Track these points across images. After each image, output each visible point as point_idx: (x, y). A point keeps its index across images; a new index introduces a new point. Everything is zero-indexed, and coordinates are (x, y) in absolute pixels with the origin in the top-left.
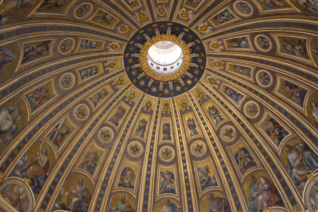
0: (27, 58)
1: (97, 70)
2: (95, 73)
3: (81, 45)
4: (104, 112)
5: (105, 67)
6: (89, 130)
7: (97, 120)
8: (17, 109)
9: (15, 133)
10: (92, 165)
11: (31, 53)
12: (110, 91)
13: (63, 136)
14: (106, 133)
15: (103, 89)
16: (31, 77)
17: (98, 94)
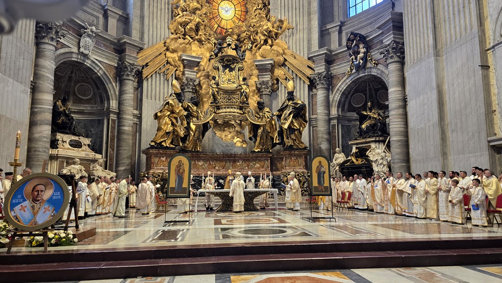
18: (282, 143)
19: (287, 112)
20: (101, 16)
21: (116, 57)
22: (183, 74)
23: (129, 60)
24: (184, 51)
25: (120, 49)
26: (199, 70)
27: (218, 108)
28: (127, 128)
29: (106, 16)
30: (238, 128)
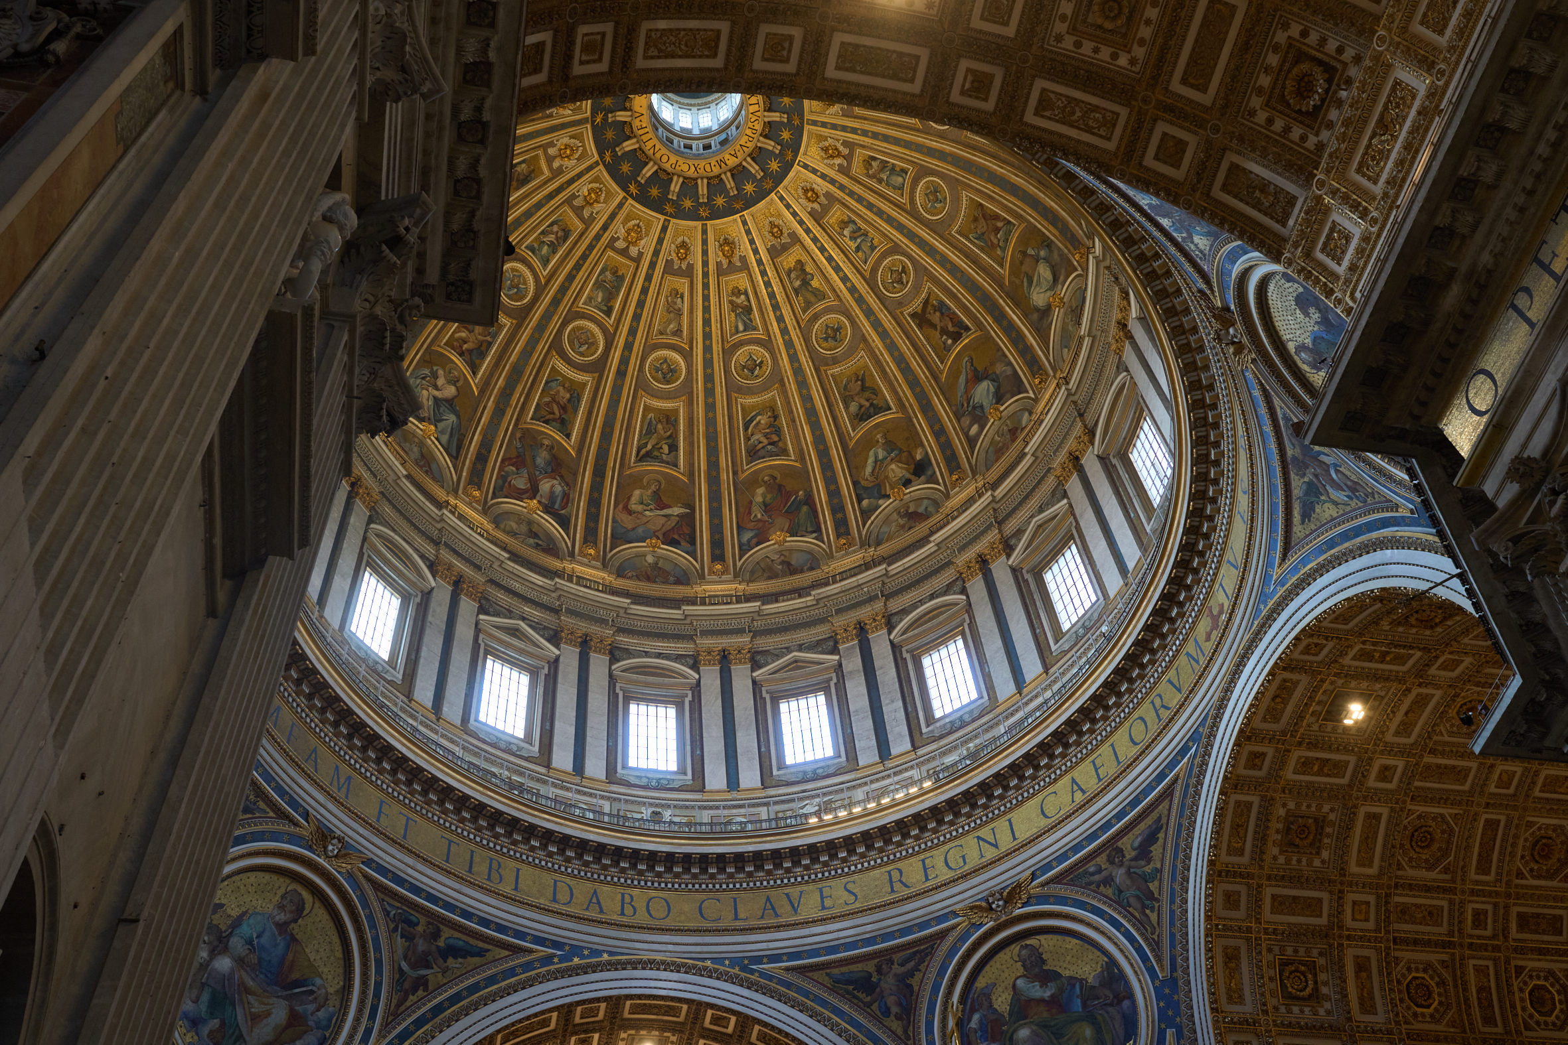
2: (874, 159)
3: (873, 248)
5: (849, 158)
11: (951, 328)
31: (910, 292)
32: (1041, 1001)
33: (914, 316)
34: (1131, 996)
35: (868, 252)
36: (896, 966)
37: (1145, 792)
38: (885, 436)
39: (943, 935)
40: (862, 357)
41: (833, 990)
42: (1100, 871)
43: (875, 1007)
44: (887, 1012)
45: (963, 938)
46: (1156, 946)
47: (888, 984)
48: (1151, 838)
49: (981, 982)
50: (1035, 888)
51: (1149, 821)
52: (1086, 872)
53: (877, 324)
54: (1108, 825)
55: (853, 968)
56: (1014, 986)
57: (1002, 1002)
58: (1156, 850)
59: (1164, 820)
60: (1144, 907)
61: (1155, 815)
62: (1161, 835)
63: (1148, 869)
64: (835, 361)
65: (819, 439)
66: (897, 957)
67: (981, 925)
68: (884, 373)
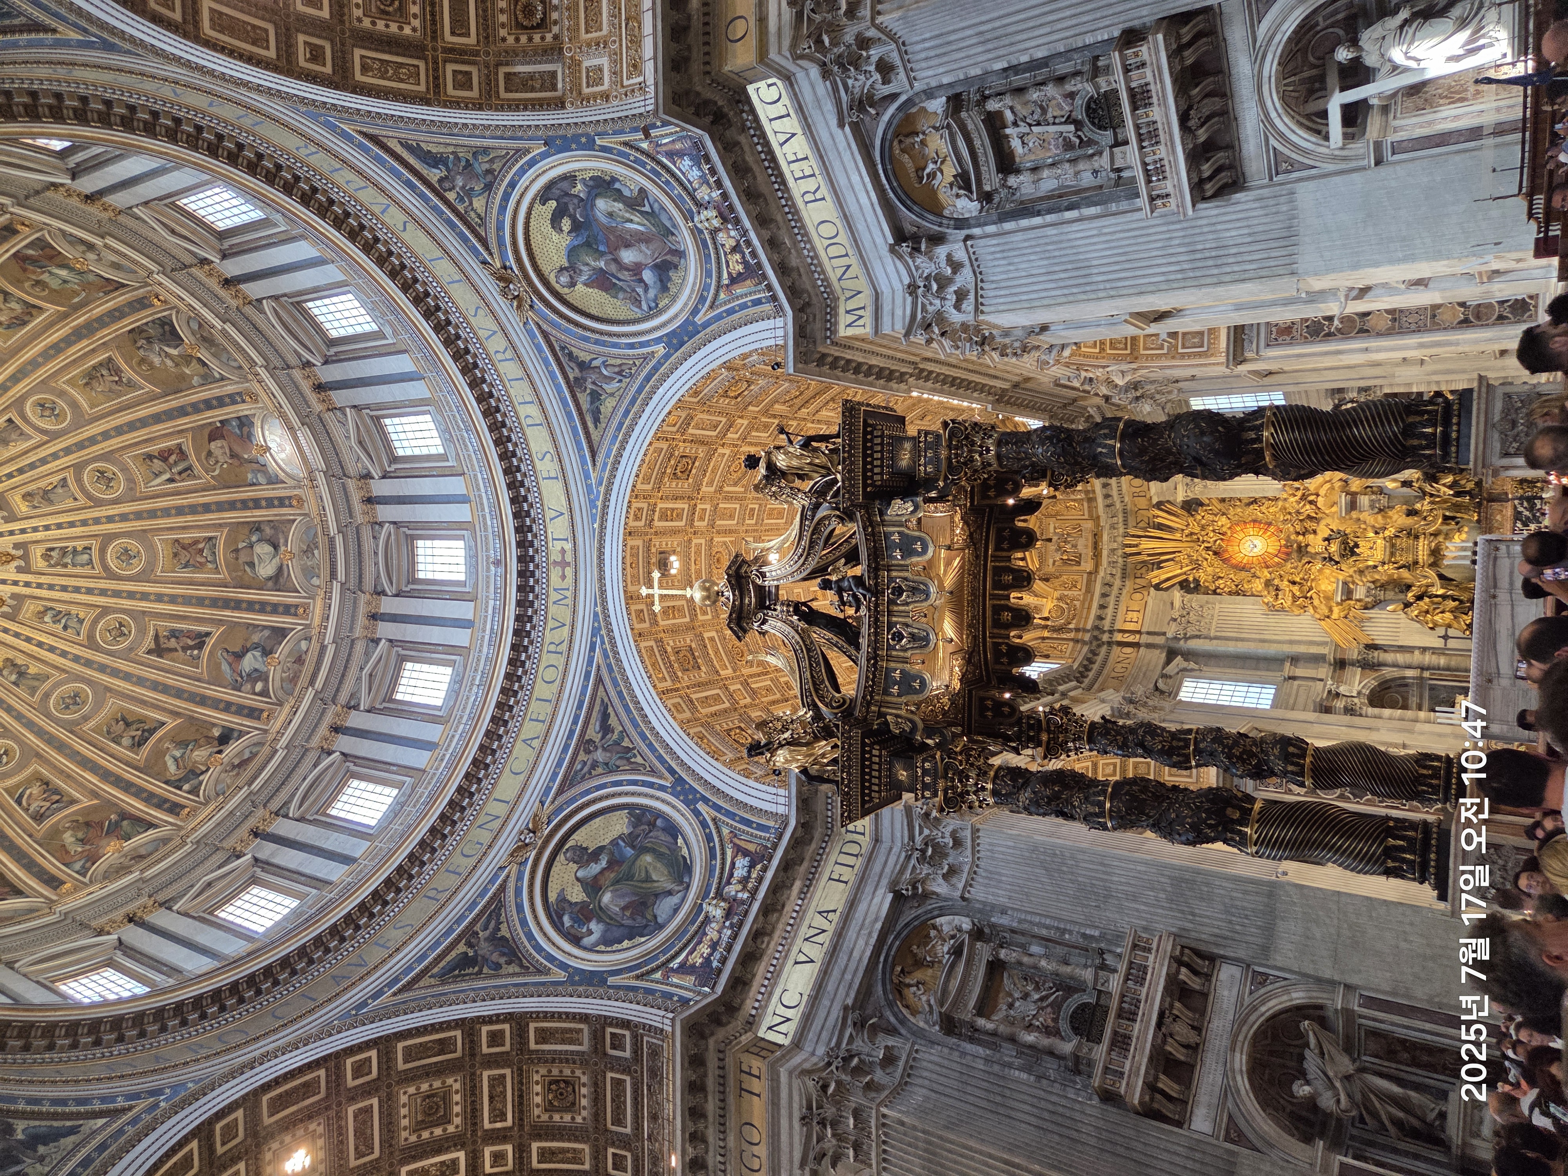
0: (200, 640)
1: (46, 556)
2: (52, 549)
3: (81, 621)
4: (44, 461)
6: (92, 441)
7: (68, 451)
8: (241, 561)
9: (256, 527)
10: (104, 372)
11: (191, 643)
12: (18, 498)
13: (164, 456)
14: (47, 413)
15: (35, 507)
16: (200, 602)
17: (51, 502)
18: (1469, 493)
19: (1428, 488)
20: (1296, 683)
21: (1349, 670)
22: (1359, 600)
23: (1355, 656)
24: (1328, 598)
25: (1341, 664)
26: (1353, 583)
27: (1416, 563)
28: (1442, 661)
29: (1293, 678)
30: (1441, 538)
31: (136, 636)
32: (604, 870)
33: (149, 652)
34: (659, 814)
35: (77, 626)
36: (481, 934)
37: (583, 693)
38: (173, 741)
39: (503, 888)
40: (112, 704)
41: (443, 983)
42: (585, 763)
43: (485, 970)
44: (498, 966)
45: (520, 878)
46: (653, 772)
47: (484, 948)
48: (605, 716)
49: (552, 897)
50: (548, 808)
51: (597, 708)
52: (576, 772)
53: (115, 673)
54: (572, 732)
55: (448, 958)
56: (578, 879)
57: (577, 895)
58: (613, 721)
59: (606, 700)
60: (628, 759)
61: (598, 701)
62: (610, 710)
63: (615, 736)
64: (86, 718)
65: (106, 775)
66: (477, 928)
67: (527, 859)
68: (143, 703)
